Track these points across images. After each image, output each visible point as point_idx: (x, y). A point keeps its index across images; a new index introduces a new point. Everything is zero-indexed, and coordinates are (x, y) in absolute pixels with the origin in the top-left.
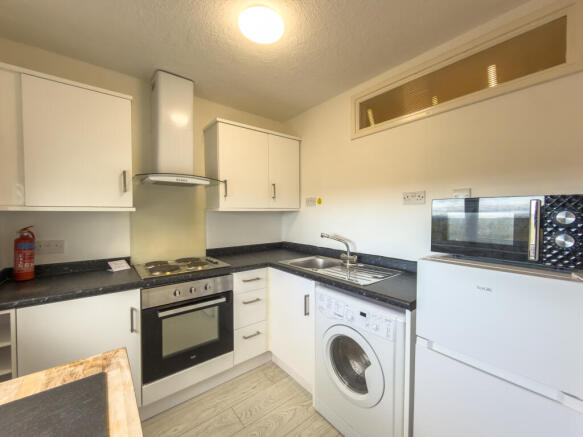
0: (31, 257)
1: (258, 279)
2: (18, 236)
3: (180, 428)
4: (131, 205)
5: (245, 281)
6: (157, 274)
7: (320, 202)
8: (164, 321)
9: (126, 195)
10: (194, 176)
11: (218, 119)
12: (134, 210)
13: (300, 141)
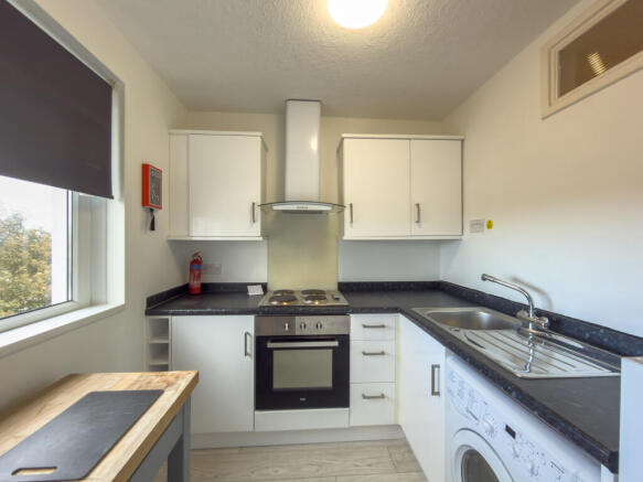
0: (199, 276)
1: (383, 326)
2: (191, 259)
3: (281, 471)
4: (259, 234)
5: (365, 326)
6: (275, 303)
7: (490, 225)
8: (275, 352)
9: (255, 225)
10: (319, 203)
11: (344, 135)
12: (261, 239)
13: (462, 141)
